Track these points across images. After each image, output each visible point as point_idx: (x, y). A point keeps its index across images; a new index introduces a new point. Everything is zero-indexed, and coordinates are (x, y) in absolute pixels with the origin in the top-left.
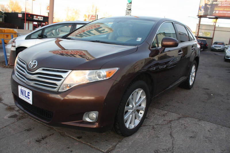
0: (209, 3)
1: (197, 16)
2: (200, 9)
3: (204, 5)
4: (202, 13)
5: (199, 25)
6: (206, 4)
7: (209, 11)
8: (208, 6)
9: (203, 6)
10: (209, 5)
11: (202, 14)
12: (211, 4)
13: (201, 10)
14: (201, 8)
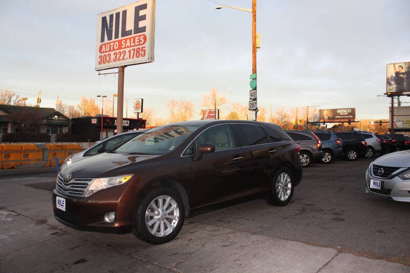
0: (403, 71)
1: (385, 94)
2: (388, 83)
3: (394, 75)
4: (393, 88)
5: (392, 109)
6: (397, 74)
7: (405, 83)
8: (401, 75)
9: (392, 76)
10: (403, 74)
11: (394, 91)
12: (406, 72)
13: (390, 84)
14: (390, 81)
